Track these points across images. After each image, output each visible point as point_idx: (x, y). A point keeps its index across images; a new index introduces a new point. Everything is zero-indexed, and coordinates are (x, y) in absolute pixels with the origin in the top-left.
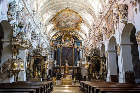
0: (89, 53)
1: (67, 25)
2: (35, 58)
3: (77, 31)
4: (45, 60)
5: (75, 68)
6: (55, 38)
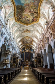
0: (37, 55)
1: (27, 43)
2: (13, 58)
3: (31, 45)
4: (18, 58)
5: (31, 62)
6: (22, 48)
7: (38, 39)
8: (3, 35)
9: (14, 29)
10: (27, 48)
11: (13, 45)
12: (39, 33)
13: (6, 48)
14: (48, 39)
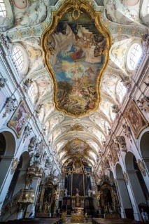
0: (99, 180)
1: (77, 152)
2: (46, 187)
3: (86, 157)
4: (56, 189)
6: (66, 164)
7: (98, 143)
8: (27, 131)
9: (51, 123)
10: (78, 164)
11: (48, 155)
12: (101, 131)
13: (30, 160)
14: (123, 139)
